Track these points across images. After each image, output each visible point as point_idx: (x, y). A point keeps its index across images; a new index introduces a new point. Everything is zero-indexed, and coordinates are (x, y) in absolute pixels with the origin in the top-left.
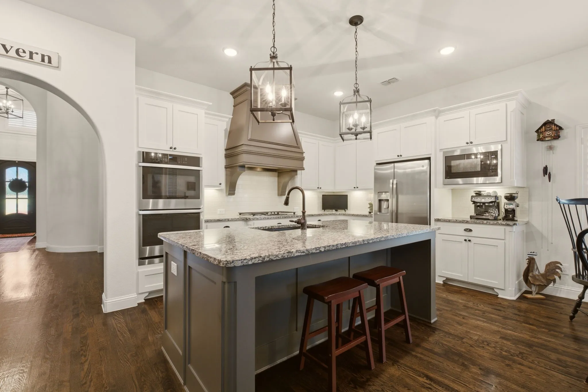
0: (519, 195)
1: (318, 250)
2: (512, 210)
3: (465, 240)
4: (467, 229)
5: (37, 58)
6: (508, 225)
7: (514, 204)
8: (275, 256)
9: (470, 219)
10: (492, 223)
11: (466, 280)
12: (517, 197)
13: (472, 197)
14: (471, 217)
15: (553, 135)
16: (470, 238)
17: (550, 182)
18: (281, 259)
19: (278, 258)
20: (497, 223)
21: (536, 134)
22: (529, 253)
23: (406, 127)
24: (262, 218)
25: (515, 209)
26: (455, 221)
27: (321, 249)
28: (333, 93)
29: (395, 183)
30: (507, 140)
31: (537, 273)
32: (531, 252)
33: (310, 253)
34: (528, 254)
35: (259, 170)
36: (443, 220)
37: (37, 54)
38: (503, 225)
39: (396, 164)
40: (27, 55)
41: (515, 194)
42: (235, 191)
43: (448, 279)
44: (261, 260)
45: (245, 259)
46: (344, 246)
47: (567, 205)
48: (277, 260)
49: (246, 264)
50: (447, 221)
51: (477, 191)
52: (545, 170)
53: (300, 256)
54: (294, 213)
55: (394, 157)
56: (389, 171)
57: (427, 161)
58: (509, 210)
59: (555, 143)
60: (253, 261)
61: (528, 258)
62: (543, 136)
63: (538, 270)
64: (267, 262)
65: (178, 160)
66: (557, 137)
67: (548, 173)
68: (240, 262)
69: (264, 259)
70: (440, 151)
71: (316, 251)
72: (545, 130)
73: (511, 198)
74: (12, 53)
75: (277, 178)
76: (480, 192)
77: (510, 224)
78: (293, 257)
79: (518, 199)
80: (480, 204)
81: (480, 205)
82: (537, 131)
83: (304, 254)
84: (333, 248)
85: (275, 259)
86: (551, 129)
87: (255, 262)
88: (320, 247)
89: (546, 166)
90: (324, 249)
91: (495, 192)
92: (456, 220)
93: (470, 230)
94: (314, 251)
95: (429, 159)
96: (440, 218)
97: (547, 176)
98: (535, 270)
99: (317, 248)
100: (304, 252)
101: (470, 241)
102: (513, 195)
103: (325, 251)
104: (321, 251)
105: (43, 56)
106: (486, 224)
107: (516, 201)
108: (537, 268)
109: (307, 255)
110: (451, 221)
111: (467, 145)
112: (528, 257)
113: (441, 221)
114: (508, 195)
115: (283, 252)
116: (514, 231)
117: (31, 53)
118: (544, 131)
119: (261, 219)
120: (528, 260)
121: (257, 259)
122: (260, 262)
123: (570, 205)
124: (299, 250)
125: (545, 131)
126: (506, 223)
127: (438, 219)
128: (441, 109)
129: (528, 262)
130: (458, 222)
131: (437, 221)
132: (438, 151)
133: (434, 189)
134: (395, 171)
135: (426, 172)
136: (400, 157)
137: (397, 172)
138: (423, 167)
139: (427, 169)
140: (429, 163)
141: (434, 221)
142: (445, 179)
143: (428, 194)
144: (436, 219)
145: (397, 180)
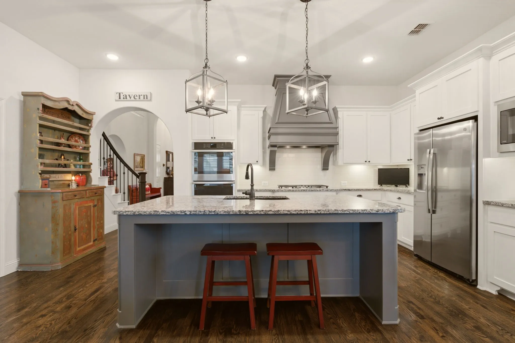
1: (183, 212)
5: (142, 98)
8: (143, 212)
18: (148, 215)
19: (146, 214)
23: (448, 81)
24: (287, 191)
26: (511, 206)
27: (186, 213)
28: (362, 60)
33: (175, 214)
35: (288, 147)
36: (494, 204)
37: (142, 95)
39: (436, 131)
40: (138, 97)
42: (275, 167)
43: (502, 290)
44: (133, 213)
45: (121, 211)
46: (213, 213)
48: (145, 215)
49: (122, 214)
50: (499, 206)
53: (166, 215)
54: (327, 187)
55: (435, 122)
56: (427, 140)
57: (470, 123)
60: (127, 213)
64: (137, 215)
65: (217, 145)
68: (118, 212)
69: (135, 213)
70: (495, 105)
71: (181, 213)
74: (132, 98)
75: (320, 153)
78: (158, 215)
83: (169, 214)
84: (200, 213)
85: (144, 214)
87: (128, 214)
88: (186, 211)
90: (190, 213)
92: (512, 205)
94: (179, 213)
95: (475, 118)
96: (490, 200)
99: (182, 211)
100: (169, 213)
103: (190, 214)
104: (186, 214)
105: (144, 95)
109: (171, 215)
110: (504, 205)
113: (491, 205)
115: (151, 210)
117: (139, 96)
119: (285, 191)
121: (130, 212)
122: (131, 214)
124: (165, 211)
127: (488, 201)
128: (492, 45)
131: (487, 204)
132: (492, 104)
133: (484, 159)
134: (433, 139)
135: (469, 137)
136: (441, 120)
137: (435, 140)
138: (465, 129)
139: (471, 133)
140: (476, 123)
141: (482, 204)
142: (501, 144)
143: (474, 166)
144: (485, 201)
145: (435, 149)
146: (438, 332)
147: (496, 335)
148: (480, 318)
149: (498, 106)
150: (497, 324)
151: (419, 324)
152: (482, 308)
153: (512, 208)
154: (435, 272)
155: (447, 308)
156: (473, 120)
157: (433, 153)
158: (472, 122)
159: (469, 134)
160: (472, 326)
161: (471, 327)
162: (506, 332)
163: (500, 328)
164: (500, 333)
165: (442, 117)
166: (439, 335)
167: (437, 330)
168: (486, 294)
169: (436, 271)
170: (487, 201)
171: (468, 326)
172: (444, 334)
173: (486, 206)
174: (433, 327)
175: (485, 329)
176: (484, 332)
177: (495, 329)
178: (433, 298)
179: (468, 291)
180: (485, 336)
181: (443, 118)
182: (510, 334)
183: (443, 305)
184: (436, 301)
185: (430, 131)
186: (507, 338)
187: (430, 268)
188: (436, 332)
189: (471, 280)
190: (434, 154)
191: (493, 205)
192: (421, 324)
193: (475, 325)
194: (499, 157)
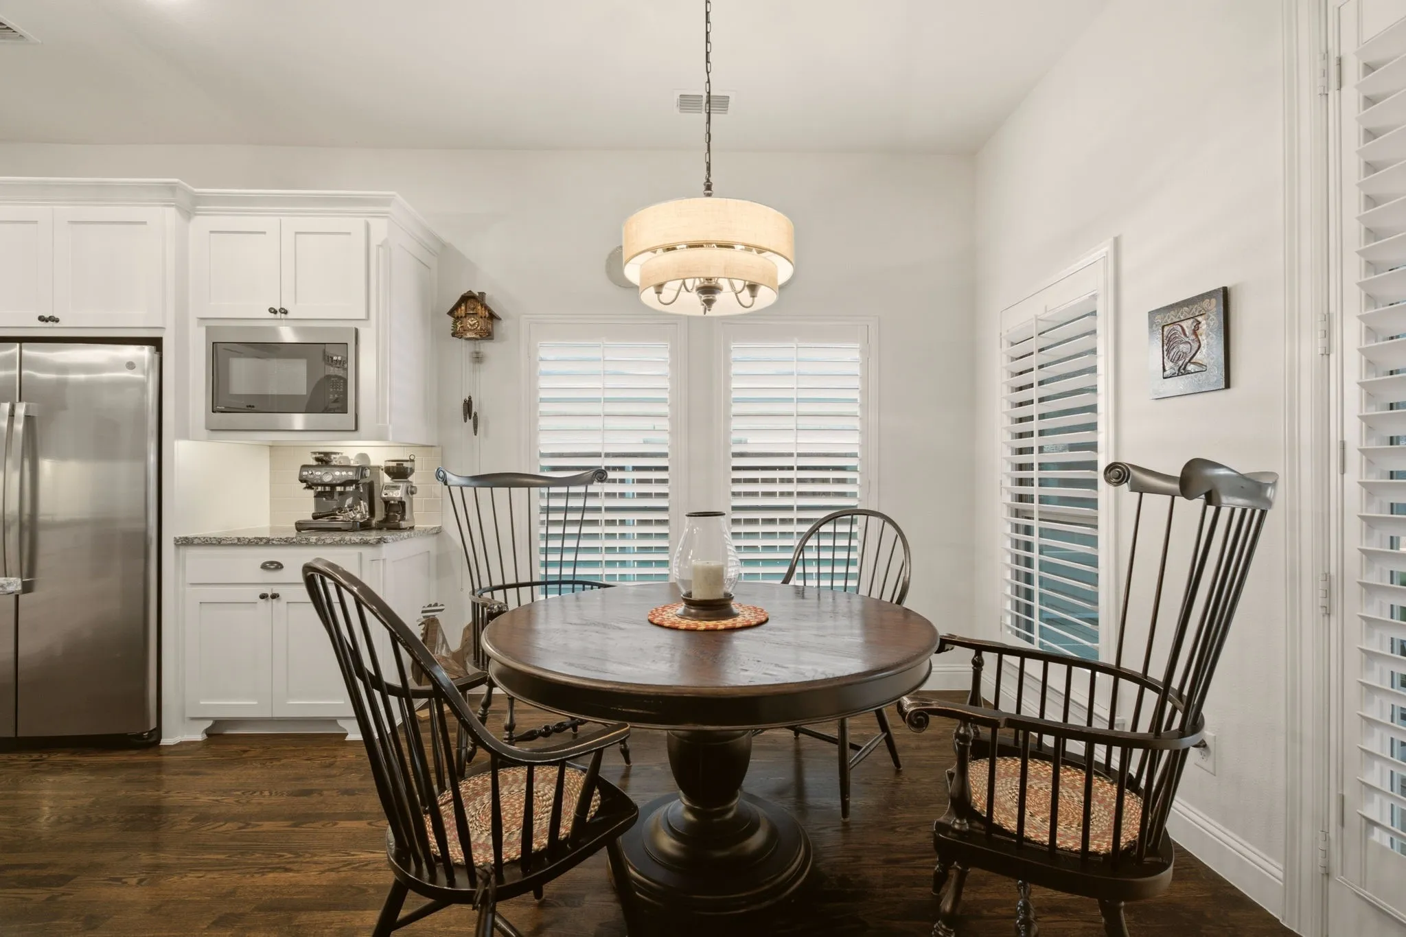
0: (417, 465)
2: (399, 502)
3: (263, 597)
4: (272, 563)
6: (366, 543)
7: (403, 486)
9: (296, 531)
10: (328, 541)
11: (266, 714)
12: (412, 471)
13: (305, 467)
14: (300, 527)
15: (479, 328)
16: (276, 590)
17: (476, 435)
20: (340, 541)
21: (451, 319)
22: (425, 609)
23: (74, 222)
25: (403, 500)
26: (236, 541)
29: (23, 416)
30: (368, 318)
31: (444, 653)
32: (430, 606)
34: (423, 612)
36: (200, 542)
38: (355, 544)
39: (31, 352)
41: (407, 461)
43: (218, 722)
47: (459, 488)
50: (212, 544)
51: (320, 453)
52: (468, 405)
55: (29, 324)
56: (2, 373)
57: (145, 352)
58: (392, 502)
59: (486, 347)
61: (424, 620)
62: (462, 327)
63: (447, 645)
66: (487, 335)
67: (473, 415)
70: (199, 325)
72: (467, 315)
73: (399, 472)
76: (326, 454)
77: (370, 542)
79: (414, 474)
80: (325, 489)
81: (325, 492)
82: (451, 313)
86: (476, 314)
89: (470, 398)
91: (364, 456)
92: (239, 539)
93: (279, 566)
95: (156, 343)
96: (191, 535)
97: (470, 422)
98: (440, 646)
101: (275, 596)
102: (405, 465)
106: (316, 544)
107: (410, 479)
108: (444, 641)
110: (222, 543)
111: (272, 316)
112: (424, 617)
113: (194, 545)
114: (394, 464)
116: (384, 557)
118: (464, 315)
120: (423, 626)
123: (464, 488)
125: (465, 317)
126: (360, 538)
127: (186, 538)
129: (423, 629)
130: (244, 545)
131: (182, 544)
132: (193, 322)
133: (176, 443)
134: (24, 372)
135: (142, 385)
136: (50, 324)
137: (32, 378)
138: (131, 366)
139: (148, 375)
140: (157, 356)
141: (173, 545)
142: (213, 412)
143: (153, 458)
144: (180, 538)
145: (31, 404)
146: (124, 880)
147: (239, 809)
148: (196, 798)
149: (208, 328)
150: (231, 790)
151: (64, 898)
152: (191, 777)
153: (239, 545)
154: (33, 760)
155: (115, 821)
156: (153, 348)
157: (25, 416)
158: (150, 350)
159: (140, 376)
160: (190, 821)
161: (189, 825)
162: (251, 793)
163: (239, 793)
164: (244, 801)
165: (56, 316)
166: (131, 886)
167: (119, 880)
168: (184, 748)
169: (35, 756)
170: (183, 538)
171: (180, 827)
172: (141, 875)
173: (182, 550)
174: (107, 880)
175: (216, 811)
176: (216, 818)
177: (231, 800)
178: (69, 821)
179: (146, 761)
180: (222, 823)
181: (57, 321)
182: (258, 793)
183: (102, 821)
184: (81, 821)
185: (15, 346)
186: (258, 801)
187: (14, 757)
188: (120, 883)
189: (147, 734)
190: (28, 418)
191: (199, 545)
192: (71, 894)
193: (194, 815)
194: (209, 439)
